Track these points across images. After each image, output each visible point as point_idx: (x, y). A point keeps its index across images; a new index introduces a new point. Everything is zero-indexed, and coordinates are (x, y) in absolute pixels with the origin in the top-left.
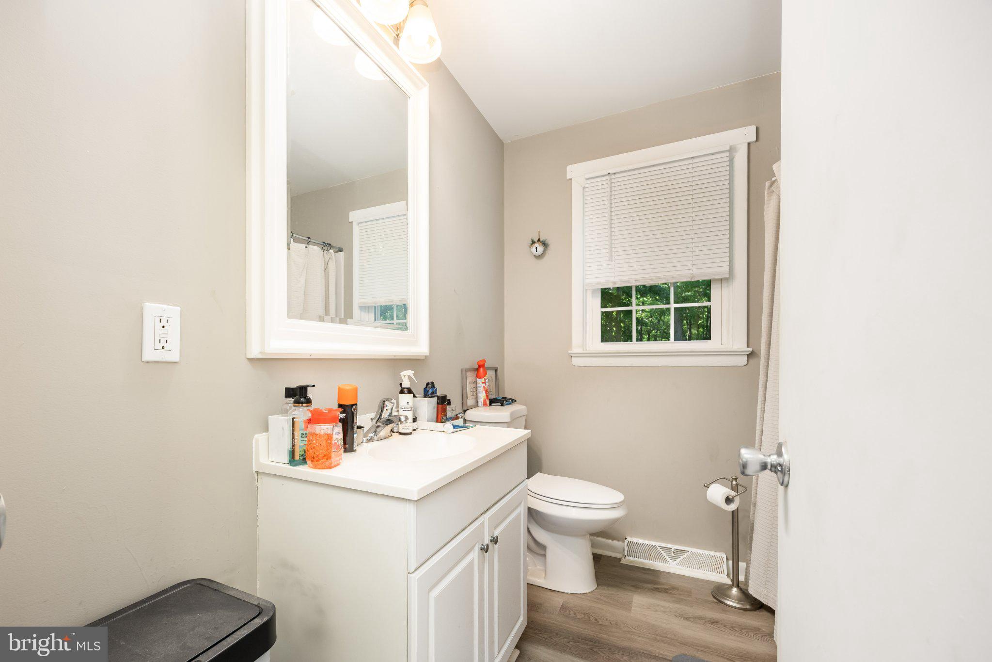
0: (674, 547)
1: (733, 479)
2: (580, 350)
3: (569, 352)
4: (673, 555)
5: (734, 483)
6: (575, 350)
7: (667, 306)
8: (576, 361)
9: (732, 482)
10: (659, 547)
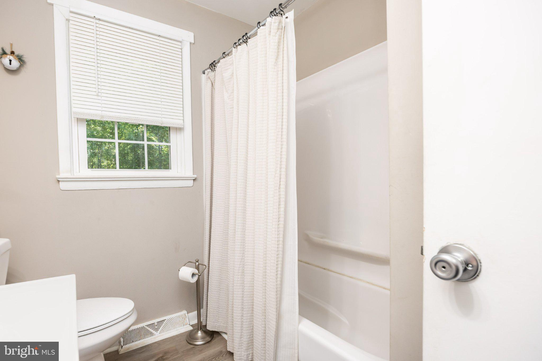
0: (155, 321)
1: (196, 261)
2: (68, 175)
3: (58, 176)
4: (156, 327)
5: (197, 264)
6: (62, 175)
7: (141, 142)
8: (63, 186)
9: (196, 263)
10: (146, 327)
